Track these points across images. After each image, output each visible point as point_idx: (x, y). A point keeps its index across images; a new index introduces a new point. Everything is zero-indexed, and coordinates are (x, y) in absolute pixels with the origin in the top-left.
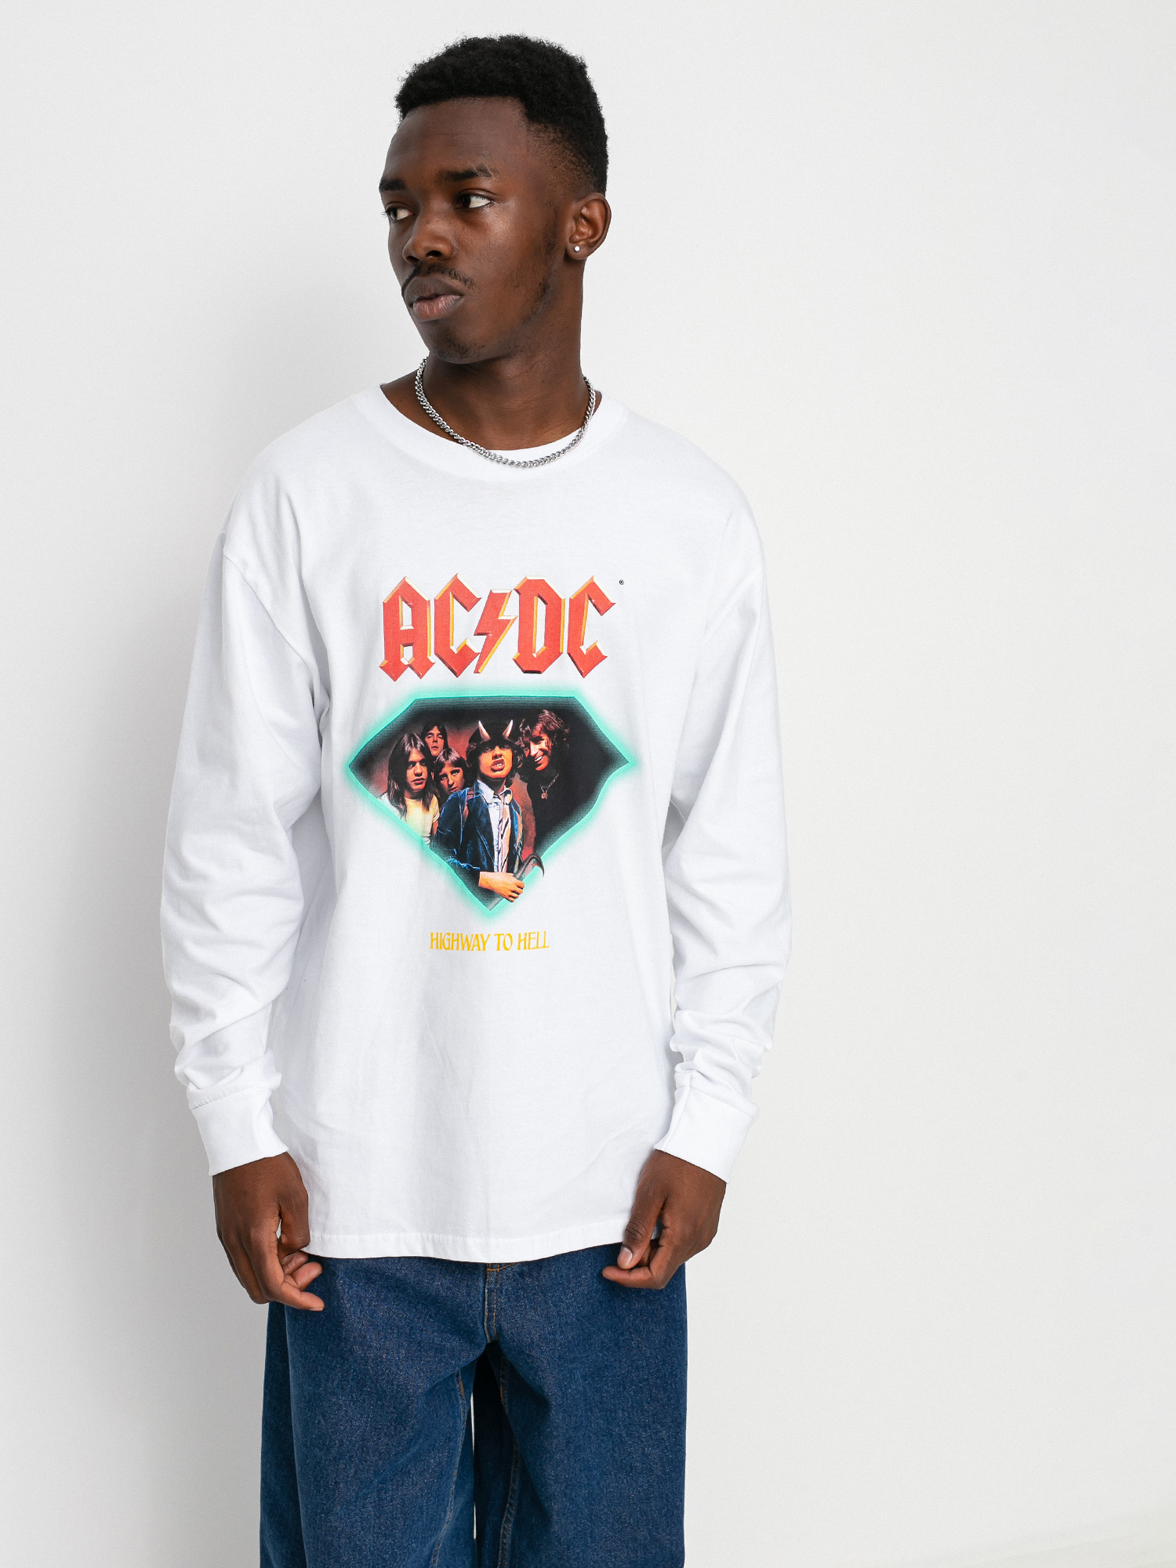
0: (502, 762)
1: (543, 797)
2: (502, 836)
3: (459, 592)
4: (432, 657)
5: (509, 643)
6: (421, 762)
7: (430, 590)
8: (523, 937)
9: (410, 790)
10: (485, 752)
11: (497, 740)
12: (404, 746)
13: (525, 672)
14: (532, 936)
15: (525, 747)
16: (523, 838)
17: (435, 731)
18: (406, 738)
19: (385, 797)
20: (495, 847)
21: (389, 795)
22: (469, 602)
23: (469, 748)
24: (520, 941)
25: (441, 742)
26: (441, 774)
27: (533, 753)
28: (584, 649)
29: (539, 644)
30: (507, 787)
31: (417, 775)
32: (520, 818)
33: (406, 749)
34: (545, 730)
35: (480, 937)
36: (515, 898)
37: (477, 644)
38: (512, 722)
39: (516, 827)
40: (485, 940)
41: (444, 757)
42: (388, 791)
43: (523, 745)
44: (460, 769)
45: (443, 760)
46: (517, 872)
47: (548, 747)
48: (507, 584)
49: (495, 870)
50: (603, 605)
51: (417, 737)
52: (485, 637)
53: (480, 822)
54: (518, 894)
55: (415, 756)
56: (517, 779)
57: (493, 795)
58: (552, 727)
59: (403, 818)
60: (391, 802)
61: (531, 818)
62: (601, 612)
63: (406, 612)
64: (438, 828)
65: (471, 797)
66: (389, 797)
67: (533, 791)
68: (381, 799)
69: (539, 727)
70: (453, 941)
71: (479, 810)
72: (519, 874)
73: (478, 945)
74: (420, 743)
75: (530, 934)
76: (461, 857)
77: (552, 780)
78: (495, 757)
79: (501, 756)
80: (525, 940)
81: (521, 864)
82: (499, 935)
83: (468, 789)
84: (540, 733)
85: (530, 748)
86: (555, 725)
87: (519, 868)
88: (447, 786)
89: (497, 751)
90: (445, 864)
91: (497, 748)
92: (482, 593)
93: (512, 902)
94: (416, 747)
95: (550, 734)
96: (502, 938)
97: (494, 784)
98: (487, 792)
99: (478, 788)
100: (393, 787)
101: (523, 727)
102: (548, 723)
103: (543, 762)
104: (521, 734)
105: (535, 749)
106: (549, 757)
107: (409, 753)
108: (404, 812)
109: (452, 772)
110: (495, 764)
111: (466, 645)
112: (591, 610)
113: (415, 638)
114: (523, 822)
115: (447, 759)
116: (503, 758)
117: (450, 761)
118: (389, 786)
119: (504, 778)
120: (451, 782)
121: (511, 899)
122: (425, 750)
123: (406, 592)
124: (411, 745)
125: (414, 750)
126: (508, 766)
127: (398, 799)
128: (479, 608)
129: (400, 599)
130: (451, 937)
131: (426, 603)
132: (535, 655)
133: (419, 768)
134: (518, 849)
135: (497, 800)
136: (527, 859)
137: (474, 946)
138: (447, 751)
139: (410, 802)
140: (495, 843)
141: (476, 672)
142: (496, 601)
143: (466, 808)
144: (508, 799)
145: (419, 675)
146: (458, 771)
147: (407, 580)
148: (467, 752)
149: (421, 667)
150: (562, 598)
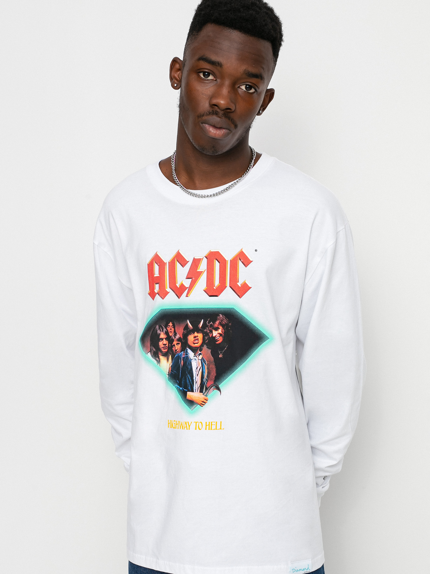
0: (198, 339)
1: (220, 357)
2: (198, 375)
3: (179, 258)
4: (168, 289)
5: (202, 282)
6: (166, 339)
7: (167, 258)
8: (208, 424)
9: (161, 351)
10: (190, 335)
11: (196, 329)
12: (157, 331)
13: (210, 296)
14: (213, 423)
15: (210, 332)
16: (208, 376)
17: (171, 324)
18: (157, 327)
19: (149, 354)
20: (194, 380)
21: (151, 353)
22: (183, 263)
23: (183, 333)
24: (206, 426)
25: (173, 329)
26: (172, 345)
27: (214, 335)
28: (239, 284)
29: (217, 283)
30: (200, 351)
31: (164, 345)
32: (206, 367)
33: (158, 332)
34: (220, 324)
35: (187, 423)
36: (204, 405)
37: (187, 283)
38: (203, 320)
39: (204, 371)
40: (190, 425)
41: (174, 337)
42: (151, 351)
43: (208, 332)
44: (180, 342)
45: (174, 338)
46: (205, 393)
47: (222, 332)
48: (201, 254)
49: (194, 391)
50: (247, 262)
51: (163, 327)
52: (191, 279)
53: (187, 368)
54: (205, 403)
55: (163, 336)
56: (205, 347)
57: (194, 355)
58: (224, 322)
59: (159, 364)
60: (152, 356)
61: (213, 366)
62: (246, 266)
63: (156, 268)
64: (171, 370)
65: (184, 356)
66: (151, 354)
67: (214, 354)
68: (147, 355)
69: (217, 322)
70: (176, 424)
71: (187, 362)
72: (206, 393)
73: (187, 427)
74: (165, 329)
75: (212, 422)
76: (180, 385)
77: (225, 348)
78: (195, 337)
79: (197, 336)
80: (209, 425)
81: (206, 389)
82: (196, 422)
83: (183, 352)
84: (218, 325)
85: (212, 332)
86: (225, 321)
87: (206, 391)
88: (175, 350)
89: (196, 334)
90: (174, 387)
91: (196, 333)
92: (190, 259)
93: (202, 406)
94: (163, 332)
95: (223, 326)
96: (197, 424)
97: (194, 350)
98: (191, 354)
99: (187, 352)
100: (153, 349)
101: (209, 323)
102: (222, 321)
103: (220, 340)
104: (207, 326)
105: (215, 333)
106: (223, 337)
107: (160, 334)
108: (159, 361)
109: (177, 344)
110: (195, 340)
111: (182, 284)
112: (240, 264)
113: (160, 280)
114: (208, 369)
115: (175, 338)
116: (198, 337)
117: (176, 339)
118: (151, 349)
119: (199, 347)
120: (176, 349)
121: (202, 405)
122: (167, 333)
123: (157, 259)
124: (160, 330)
125: (162, 333)
126: (200, 341)
127: (156, 355)
128: (188, 266)
129: (154, 262)
130: (175, 422)
131: (165, 264)
132: (215, 288)
133: (165, 342)
134: (205, 381)
135: (195, 358)
136: (209, 387)
137: (185, 427)
138: (175, 334)
139: (161, 357)
140: (194, 378)
141: (187, 296)
142: (196, 262)
143: (182, 361)
144: (201, 357)
145: (162, 298)
146: (179, 344)
147: (158, 253)
148: (183, 334)
149: (163, 294)
150: (227, 260)
